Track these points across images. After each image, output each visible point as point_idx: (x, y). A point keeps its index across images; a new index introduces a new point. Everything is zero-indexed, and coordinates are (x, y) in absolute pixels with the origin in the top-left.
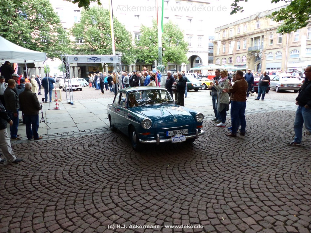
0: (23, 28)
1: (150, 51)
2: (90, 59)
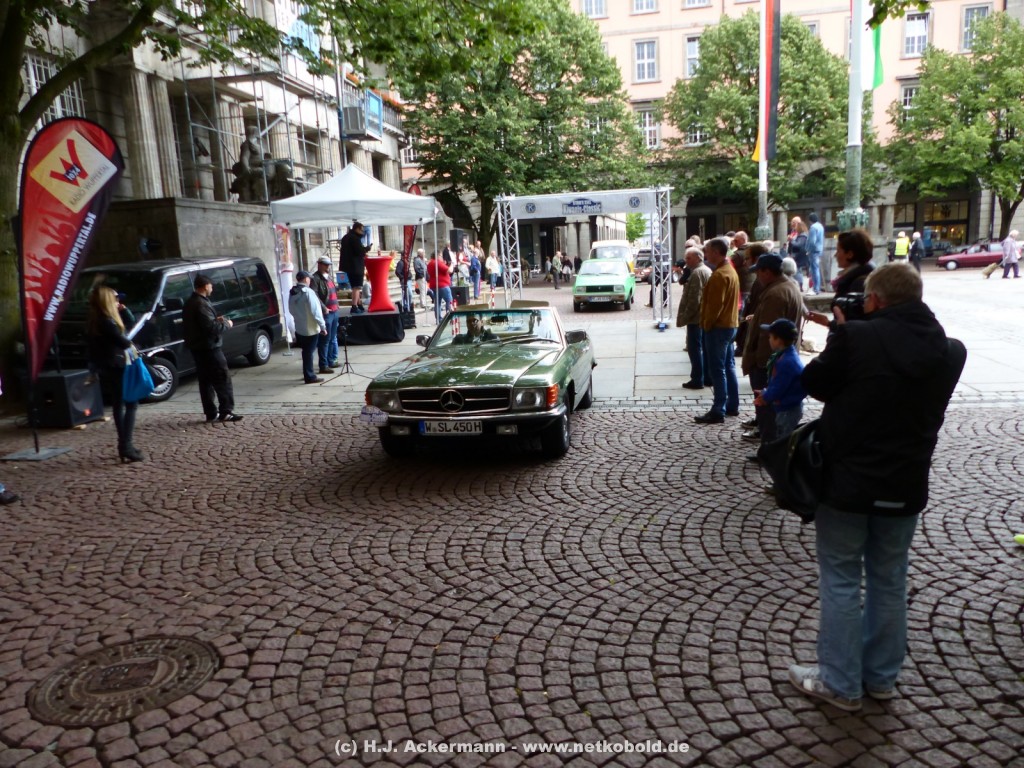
1: (943, 148)
2: (571, 205)
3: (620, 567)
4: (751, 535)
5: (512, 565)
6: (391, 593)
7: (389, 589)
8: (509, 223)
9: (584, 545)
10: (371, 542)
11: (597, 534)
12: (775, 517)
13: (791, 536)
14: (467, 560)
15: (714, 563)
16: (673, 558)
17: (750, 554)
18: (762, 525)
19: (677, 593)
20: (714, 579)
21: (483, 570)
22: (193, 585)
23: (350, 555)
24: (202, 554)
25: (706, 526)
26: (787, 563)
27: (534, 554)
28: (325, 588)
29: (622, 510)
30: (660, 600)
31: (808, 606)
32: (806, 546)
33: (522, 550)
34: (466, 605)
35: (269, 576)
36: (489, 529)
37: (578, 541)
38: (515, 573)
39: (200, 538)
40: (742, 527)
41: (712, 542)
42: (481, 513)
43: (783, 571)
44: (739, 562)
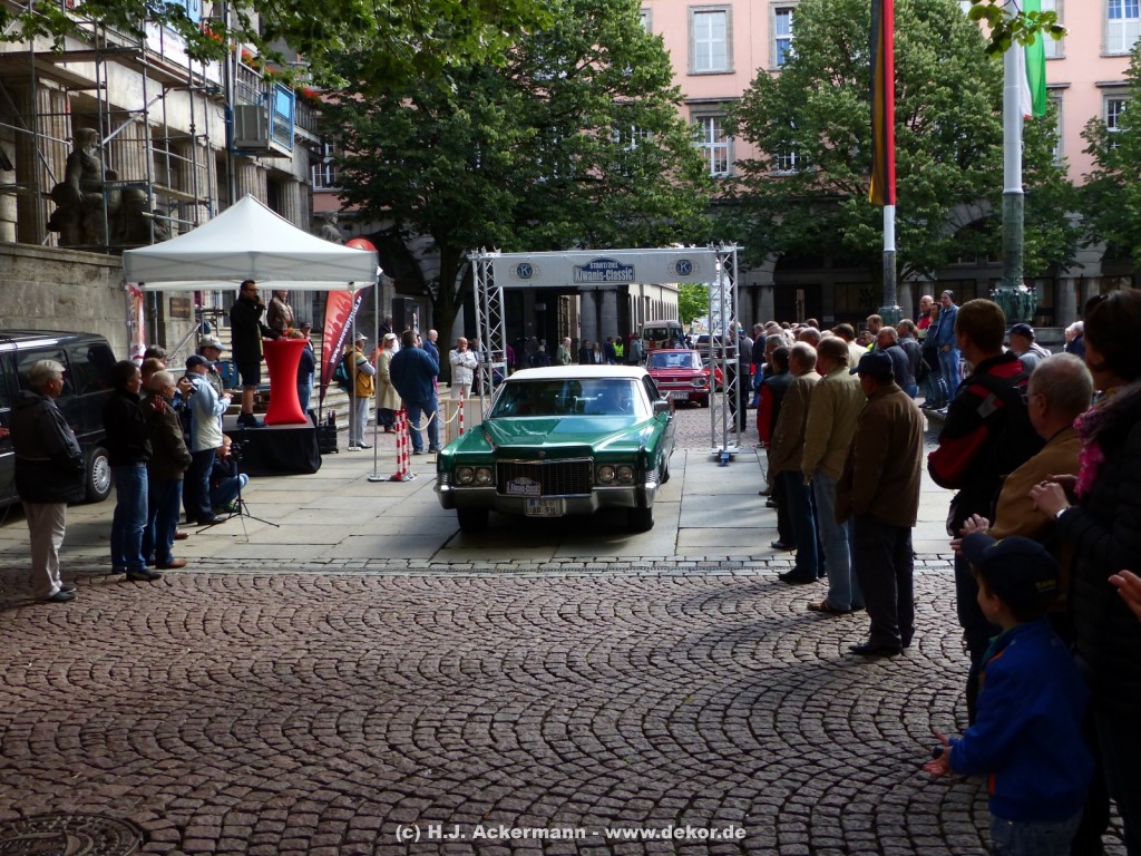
0: (487, 128)
2: (587, 268)
3: (642, 748)
4: (813, 715)
5: (502, 746)
6: (347, 774)
7: (344, 769)
8: (491, 293)
9: (595, 726)
10: (311, 724)
11: (615, 715)
12: (848, 696)
13: (864, 716)
14: (443, 741)
15: (761, 744)
16: (710, 738)
17: (807, 734)
18: (830, 704)
19: (709, 772)
20: (759, 758)
21: (464, 751)
22: (82, 766)
23: (284, 735)
24: (80, 735)
25: (757, 706)
26: (852, 743)
27: (531, 735)
28: (260, 769)
29: (647, 690)
30: (689, 779)
31: (868, 782)
32: (881, 726)
33: (515, 732)
34: (444, 784)
35: (183, 757)
36: (470, 709)
37: (589, 722)
38: (506, 754)
39: (72, 718)
40: (804, 707)
41: (762, 724)
42: (457, 693)
43: (845, 750)
44: (792, 742)
